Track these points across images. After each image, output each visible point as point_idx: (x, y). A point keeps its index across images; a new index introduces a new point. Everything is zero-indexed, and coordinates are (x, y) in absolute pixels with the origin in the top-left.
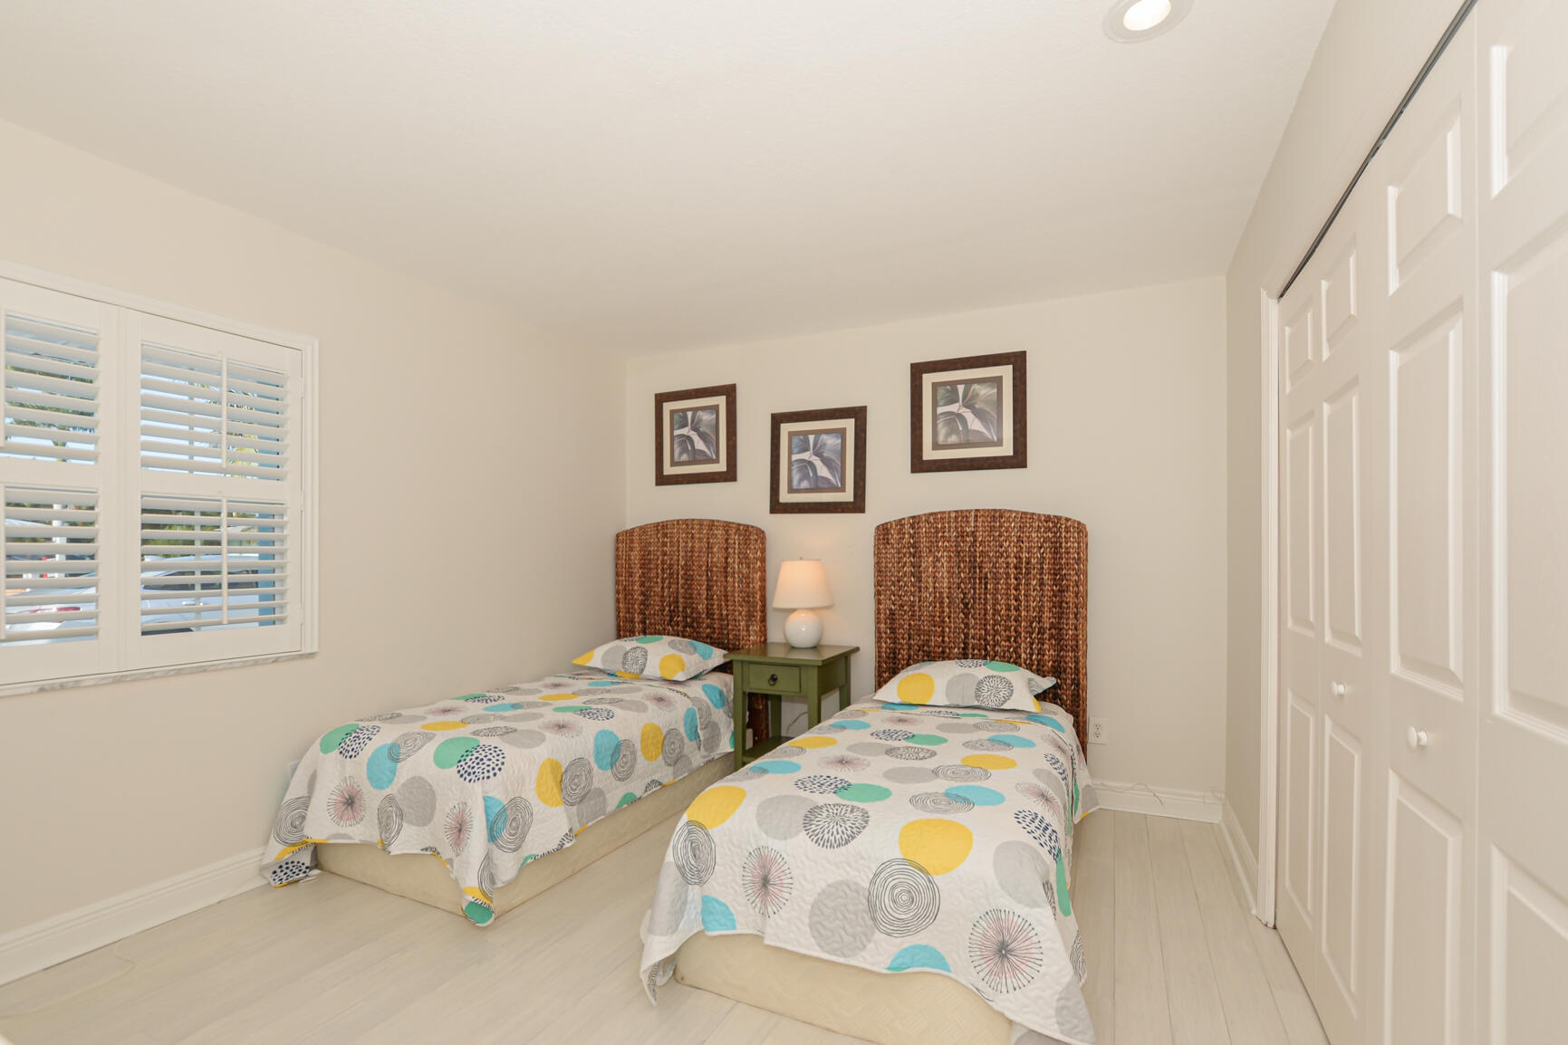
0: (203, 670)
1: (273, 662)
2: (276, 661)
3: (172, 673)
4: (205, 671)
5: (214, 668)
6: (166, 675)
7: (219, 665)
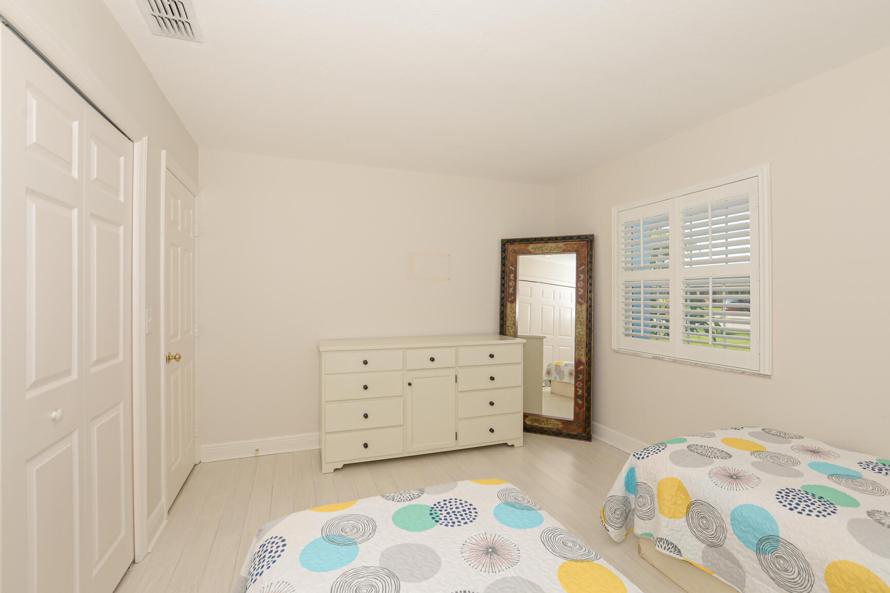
0: (705, 366)
1: (741, 373)
2: (743, 373)
3: (693, 364)
4: (707, 367)
5: (710, 367)
6: (691, 364)
7: (713, 366)
